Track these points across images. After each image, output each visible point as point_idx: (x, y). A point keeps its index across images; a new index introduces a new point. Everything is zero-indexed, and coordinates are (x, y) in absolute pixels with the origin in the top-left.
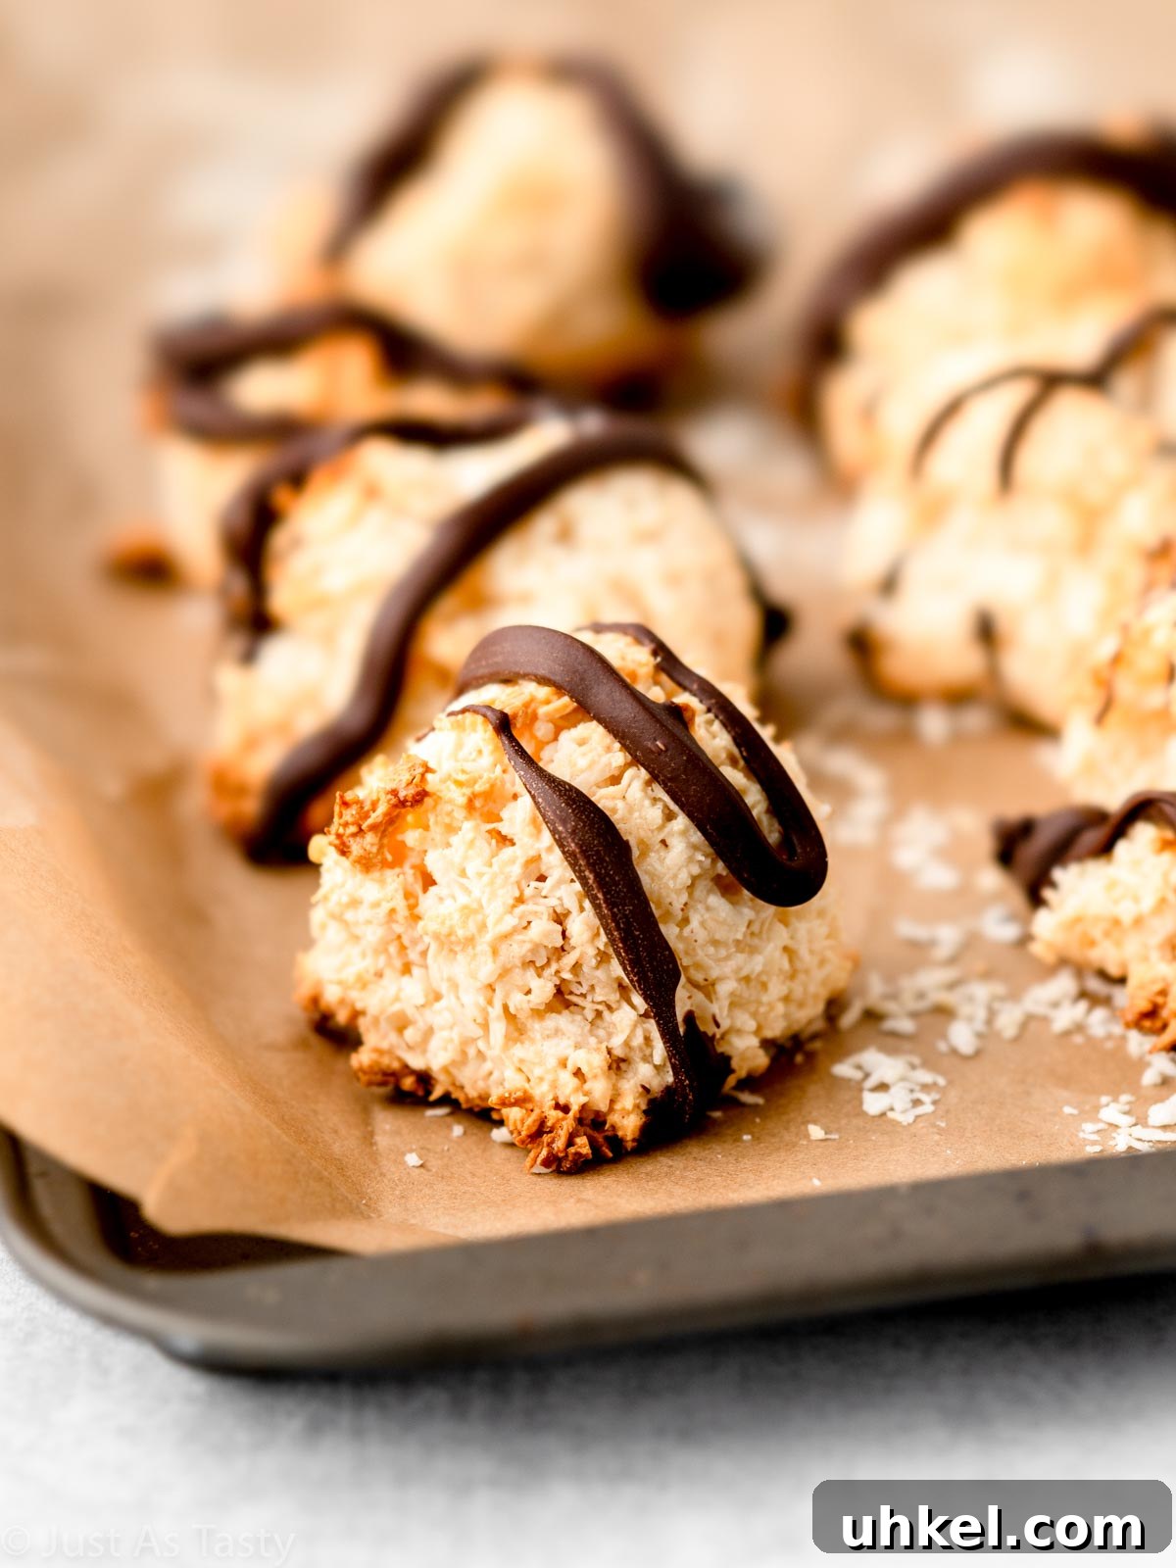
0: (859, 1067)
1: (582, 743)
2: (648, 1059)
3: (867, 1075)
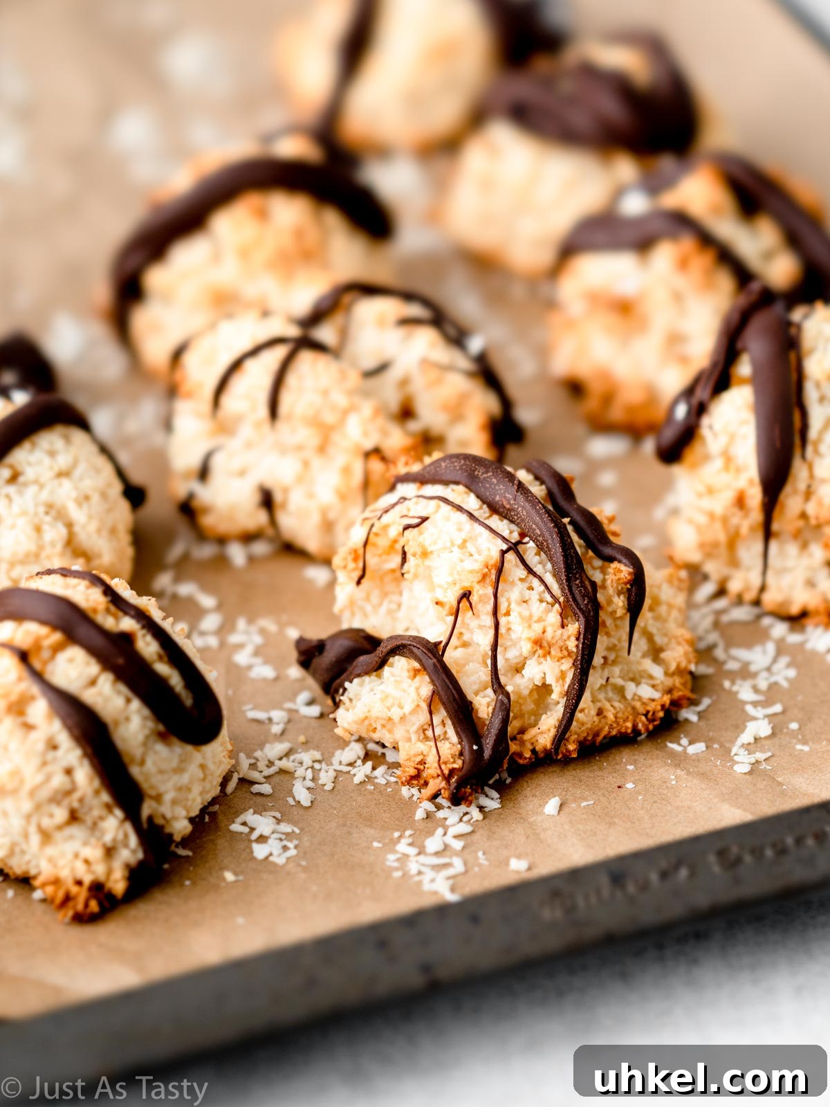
0: (244, 824)
1: (71, 660)
2: (126, 846)
3: (252, 829)
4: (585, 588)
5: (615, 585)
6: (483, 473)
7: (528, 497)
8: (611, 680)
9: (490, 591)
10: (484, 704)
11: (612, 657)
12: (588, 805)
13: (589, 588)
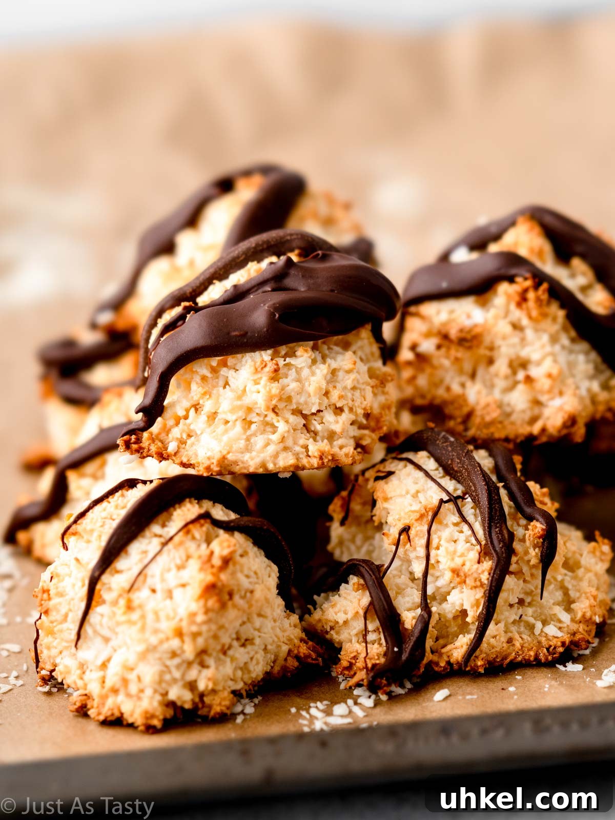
4: (503, 535)
5: (532, 539)
6: (443, 443)
7: (471, 462)
8: (524, 617)
9: (426, 528)
10: (409, 618)
11: (528, 600)
12: (472, 699)
13: (506, 536)
